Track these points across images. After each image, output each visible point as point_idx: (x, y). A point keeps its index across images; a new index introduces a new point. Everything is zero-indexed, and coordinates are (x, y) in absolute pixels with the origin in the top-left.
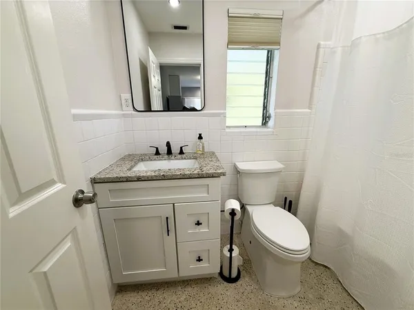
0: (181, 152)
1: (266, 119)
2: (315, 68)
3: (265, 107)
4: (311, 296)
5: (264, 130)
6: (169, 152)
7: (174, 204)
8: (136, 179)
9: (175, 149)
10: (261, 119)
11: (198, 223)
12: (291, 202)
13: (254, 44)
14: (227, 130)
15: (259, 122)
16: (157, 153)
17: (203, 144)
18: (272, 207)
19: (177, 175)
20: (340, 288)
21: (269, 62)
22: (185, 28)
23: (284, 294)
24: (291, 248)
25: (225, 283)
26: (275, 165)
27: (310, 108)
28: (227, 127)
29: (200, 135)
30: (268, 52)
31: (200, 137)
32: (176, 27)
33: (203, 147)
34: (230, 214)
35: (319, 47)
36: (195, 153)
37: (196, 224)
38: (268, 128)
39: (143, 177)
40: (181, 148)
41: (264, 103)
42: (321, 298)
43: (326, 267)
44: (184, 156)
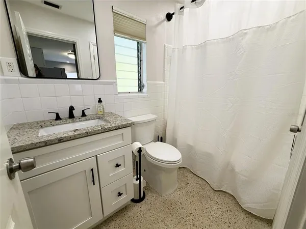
0: (84, 115)
1: (141, 87)
2: (164, 58)
3: (139, 80)
4: (183, 185)
5: (140, 94)
6: (71, 116)
7: (96, 156)
8: (57, 141)
9: (77, 113)
10: (137, 88)
11: (118, 166)
12: (161, 138)
13: (131, 36)
14: (119, 95)
15: (136, 89)
16: (58, 118)
17: (103, 107)
18: (153, 143)
19: (99, 130)
20: (192, 174)
21: (139, 50)
22: (57, 7)
23: (171, 191)
24: (175, 160)
25: (138, 204)
26: (151, 117)
27: (164, 81)
28: (119, 93)
29: (100, 99)
30: (138, 43)
31: (100, 101)
32: (46, 3)
33: (103, 109)
34: (138, 152)
35: (165, 46)
36: (96, 114)
37: (116, 167)
38: (143, 93)
39: (65, 137)
40: (83, 111)
41: (139, 77)
42: (188, 184)
43: (184, 168)
44: (87, 117)
